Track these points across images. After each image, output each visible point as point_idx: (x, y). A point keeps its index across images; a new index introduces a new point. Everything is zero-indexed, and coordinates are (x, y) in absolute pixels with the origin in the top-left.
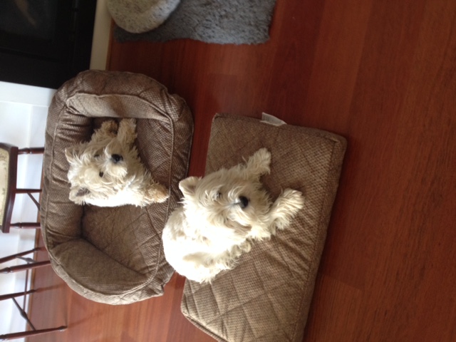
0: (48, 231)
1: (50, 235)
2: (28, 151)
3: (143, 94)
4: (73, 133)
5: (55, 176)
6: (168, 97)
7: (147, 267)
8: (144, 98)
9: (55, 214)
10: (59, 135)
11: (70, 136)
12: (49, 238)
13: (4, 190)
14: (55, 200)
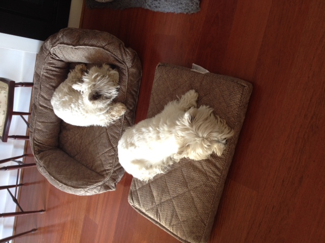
0: (35, 142)
1: (36, 145)
2: (22, 84)
3: (106, 47)
4: (55, 73)
5: (41, 104)
6: (124, 49)
7: (105, 170)
8: (107, 50)
9: (41, 130)
10: (45, 74)
11: (52, 75)
12: (35, 147)
13: (4, 111)
14: (41, 120)
